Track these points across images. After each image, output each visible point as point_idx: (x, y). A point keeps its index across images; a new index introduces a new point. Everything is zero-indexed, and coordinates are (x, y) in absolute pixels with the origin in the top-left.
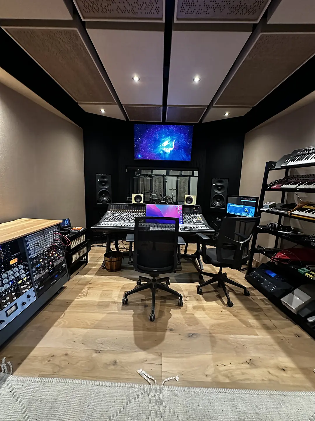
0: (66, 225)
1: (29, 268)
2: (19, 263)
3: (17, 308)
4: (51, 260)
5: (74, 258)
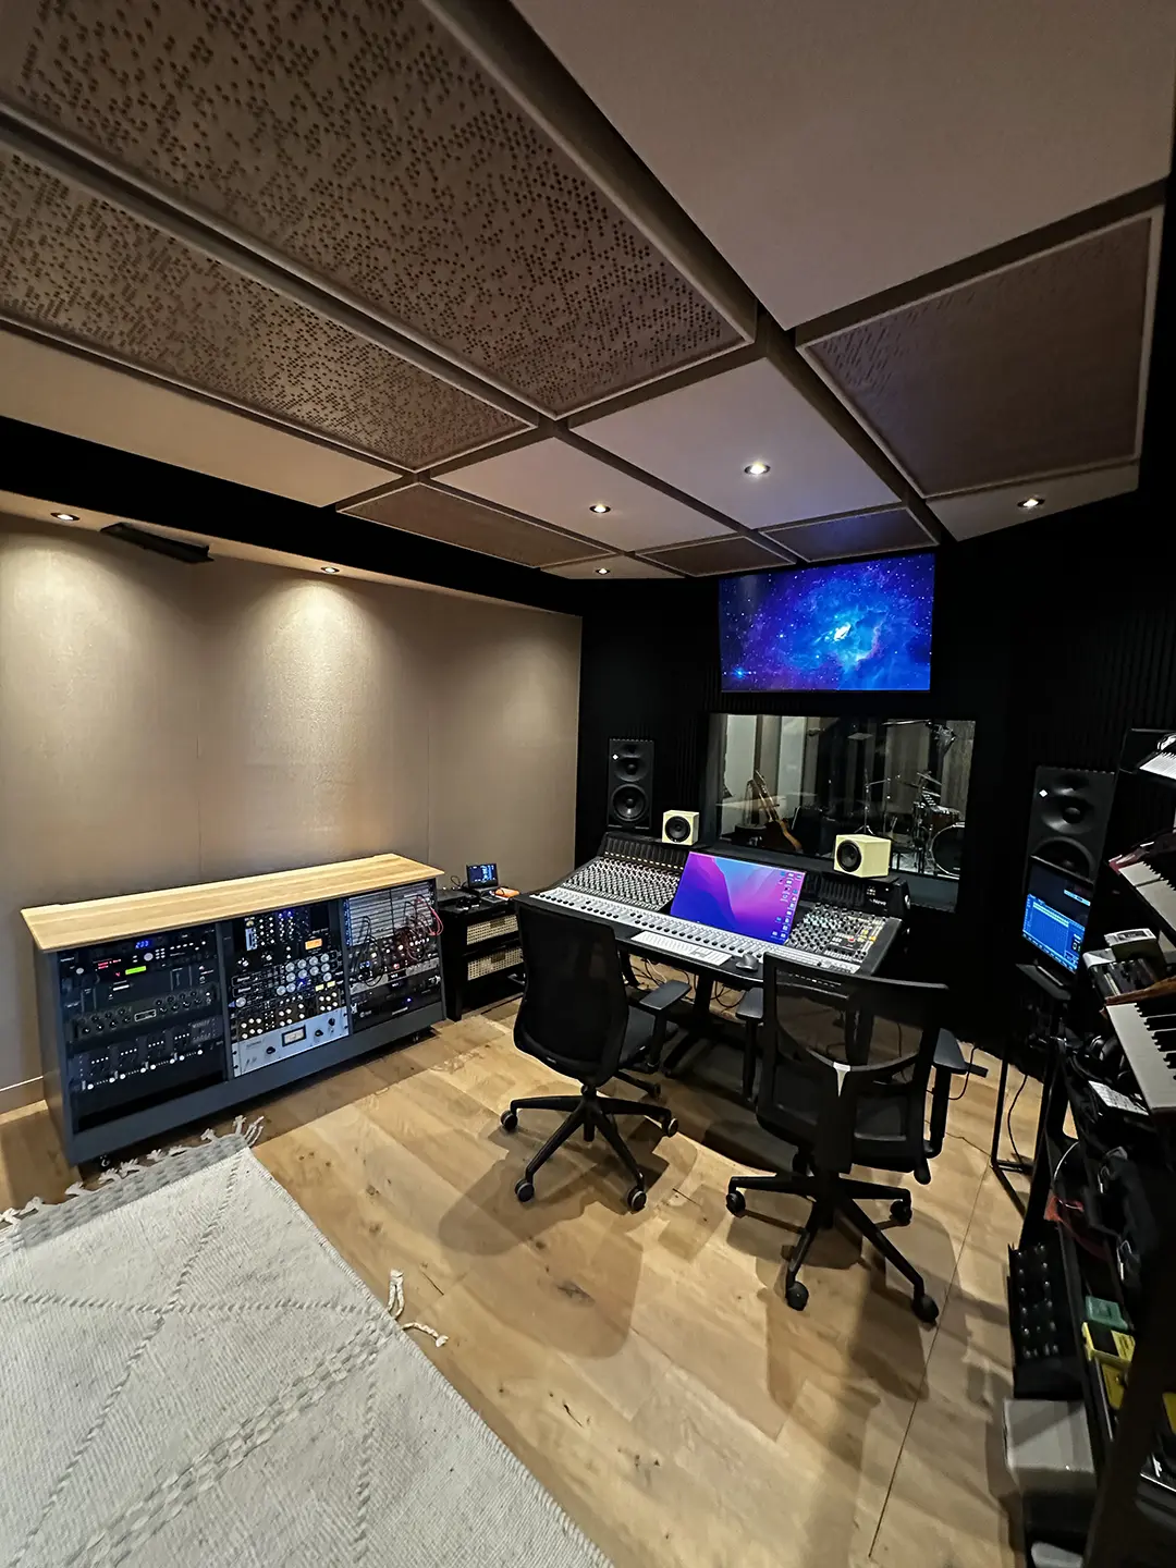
0: (485, 880)
1: (342, 965)
2: (323, 949)
3: (305, 1037)
4: (401, 961)
5: (478, 969)
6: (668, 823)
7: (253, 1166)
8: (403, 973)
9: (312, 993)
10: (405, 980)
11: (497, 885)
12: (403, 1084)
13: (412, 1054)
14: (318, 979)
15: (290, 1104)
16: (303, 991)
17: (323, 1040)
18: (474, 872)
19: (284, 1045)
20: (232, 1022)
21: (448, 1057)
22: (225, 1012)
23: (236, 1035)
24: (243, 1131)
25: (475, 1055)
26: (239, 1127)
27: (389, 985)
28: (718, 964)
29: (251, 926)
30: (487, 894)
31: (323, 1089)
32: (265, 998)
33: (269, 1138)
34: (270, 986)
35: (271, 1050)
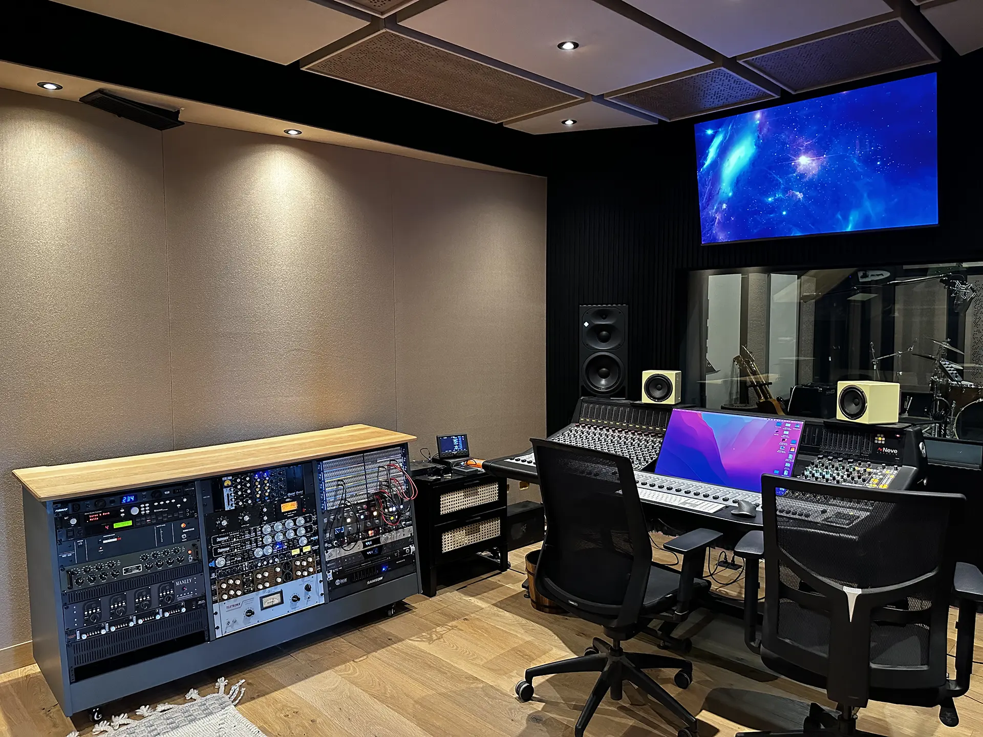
0: (456, 450)
1: (317, 530)
2: (298, 513)
3: (282, 602)
4: (375, 528)
5: (452, 541)
6: (647, 383)
7: (239, 722)
8: (377, 541)
9: (289, 557)
10: (380, 548)
11: (468, 456)
12: (382, 653)
13: (388, 626)
14: (293, 543)
15: (271, 669)
16: (280, 555)
17: (301, 606)
18: (444, 443)
19: (263, 609)
20: (213, 582)
21: (425, 629)
22: (206, 570)
23: (218, 595)
24: (227, 692)
25: (453, 627)
26: (222, 689)
27: (364, 552)
29: (228, 486)
30: (458, 464)
31: (300, 657)
32: (244, 560)
33: (253, 699)
34: (248, 547)
35: (250, 613)
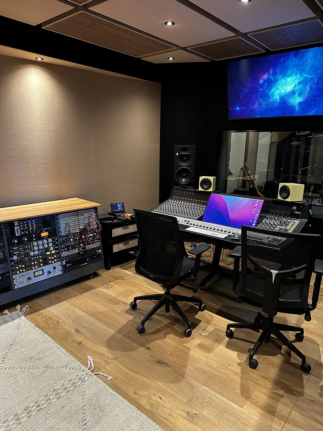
0: (119, 210)
1: (58, 244)
2: (49, 237)
3: (43, 274)
4: (84, 243)
5: (117, 248)
6: (201, 182)
7: (26, 323)
8: (85, 248)
9: (46, 255)
10: (86, 251)
11: (124, 212)
12: (87, 294)
13: (89, 283)
14: (47, 250)
15: (39, 301)
16: (42, 254)
17: (51, 275)
18: (114, 206)
19: (35, 277)
20: (12, 266)
21: (106, 283)
22: (9, 262)
23: (15, 272)
24: (21, 311)
25: (117, 283)
26: (19, 309)
27: (79, 253)
28: (223, 238)
29: (16, 226)
30: (120, 216)
31: (53, 296)
32: (25, 257)
33: (33, 313)
34: (27, 251)
35: (29, 279)
